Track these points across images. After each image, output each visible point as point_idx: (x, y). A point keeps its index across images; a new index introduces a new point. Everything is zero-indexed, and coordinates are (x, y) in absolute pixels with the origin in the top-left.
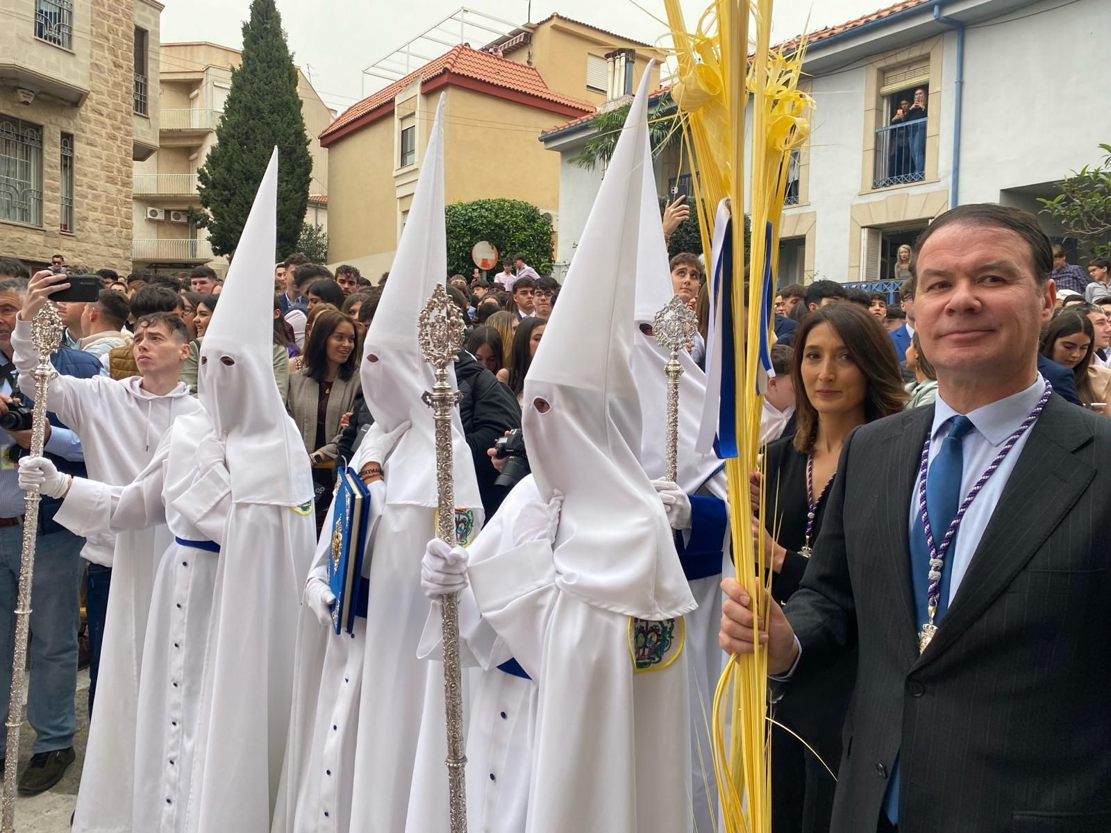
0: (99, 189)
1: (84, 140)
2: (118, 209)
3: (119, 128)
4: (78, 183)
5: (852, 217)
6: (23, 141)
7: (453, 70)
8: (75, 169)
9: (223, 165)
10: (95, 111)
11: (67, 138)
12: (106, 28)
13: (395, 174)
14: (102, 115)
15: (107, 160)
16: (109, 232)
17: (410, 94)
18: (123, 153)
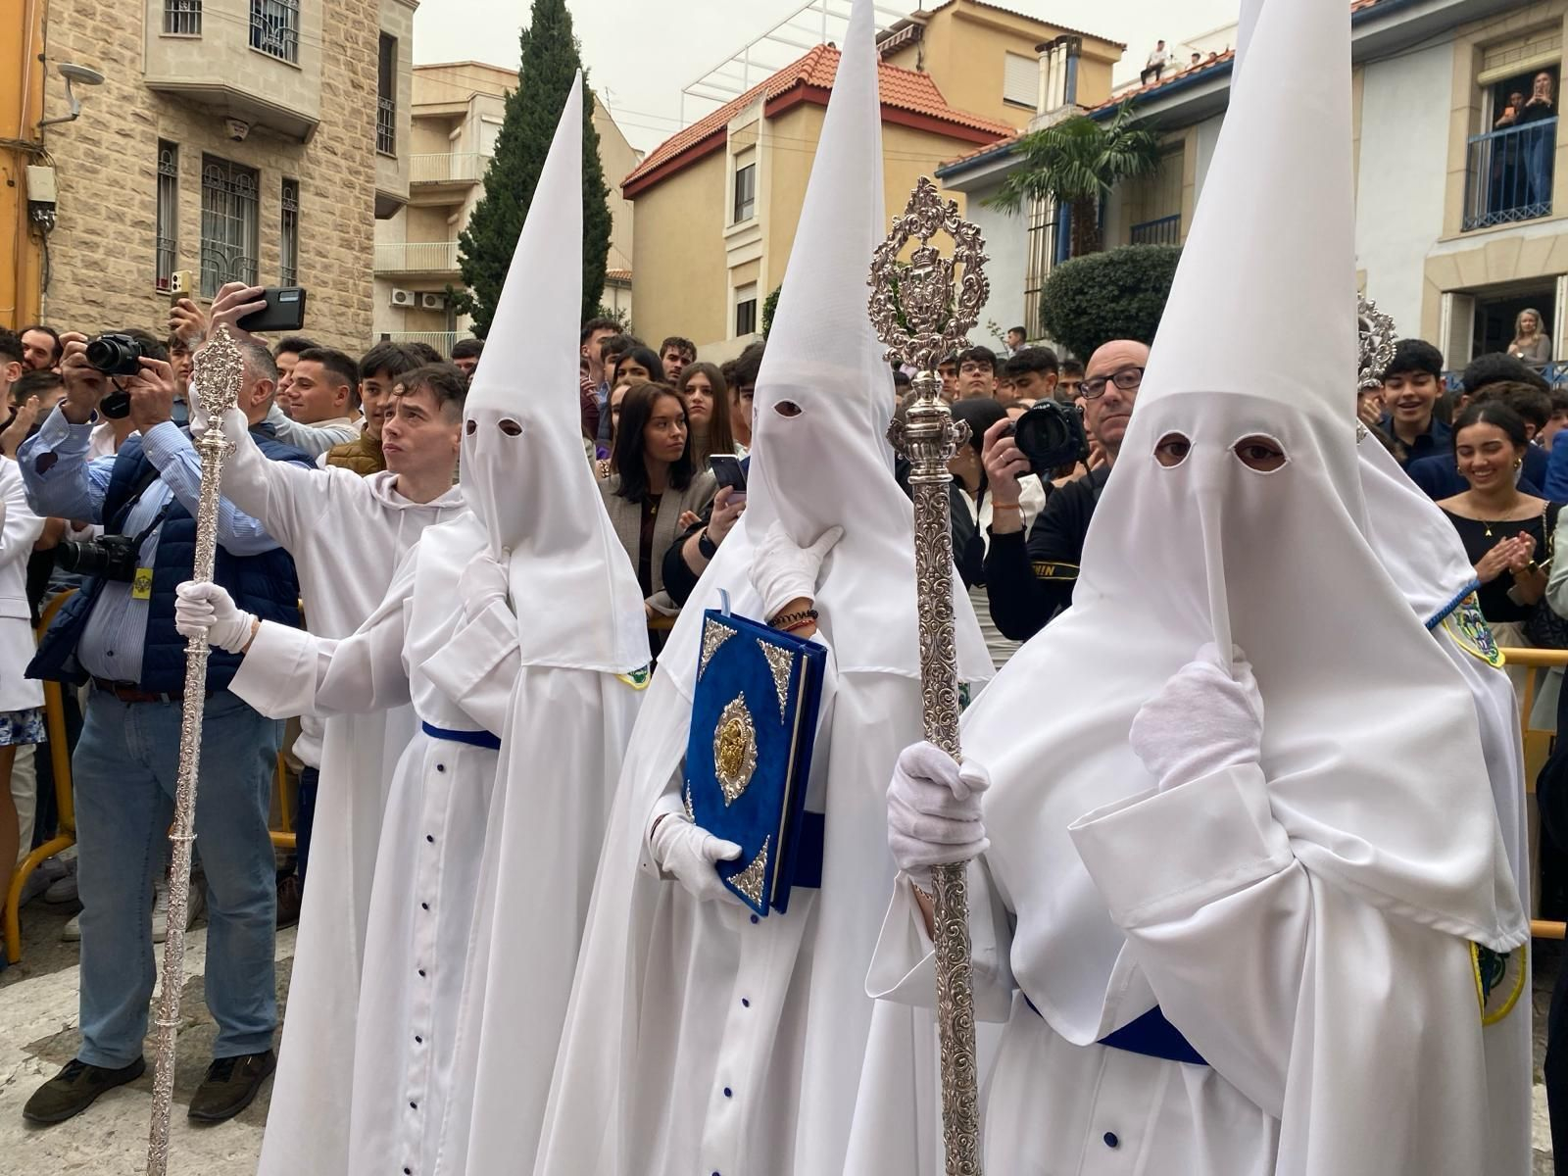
0: (331, 255)
1: (312, 189)
2: (355, 284)
3: (358, 173)
4: (303, 248)
5: (1426, 278)
6: (233, 191)
7: (811, 82)
8: (300, 229)
9: (492, 227)
10: (326, 148)
11: (291, 187)
12: (342, 35)
13: (726, 233)
14: (335, 154)
15: (341, 216)
16: (342, 314)
17: (749, 118)
18: (363, 206)
